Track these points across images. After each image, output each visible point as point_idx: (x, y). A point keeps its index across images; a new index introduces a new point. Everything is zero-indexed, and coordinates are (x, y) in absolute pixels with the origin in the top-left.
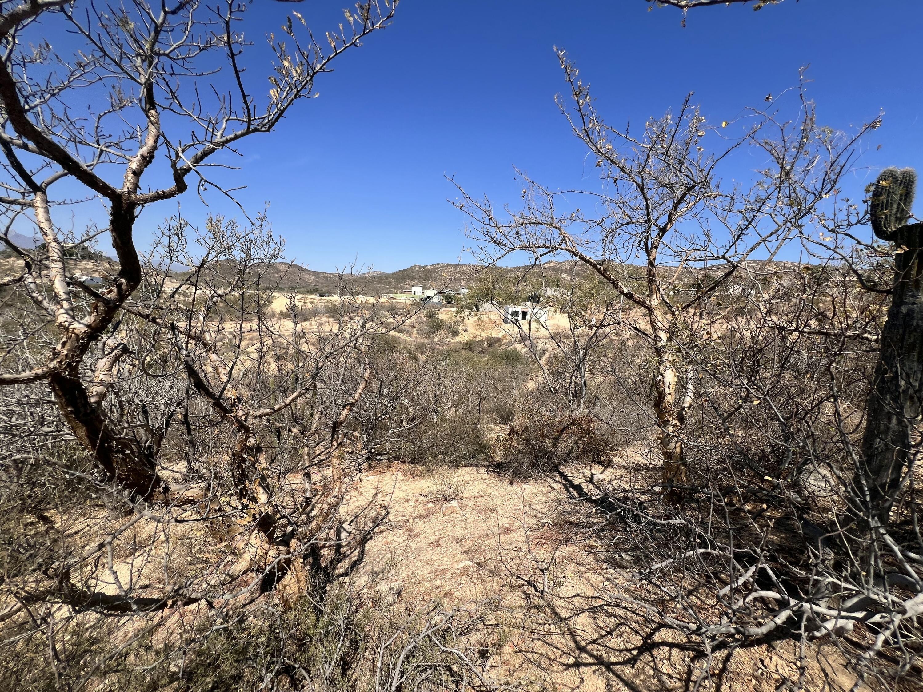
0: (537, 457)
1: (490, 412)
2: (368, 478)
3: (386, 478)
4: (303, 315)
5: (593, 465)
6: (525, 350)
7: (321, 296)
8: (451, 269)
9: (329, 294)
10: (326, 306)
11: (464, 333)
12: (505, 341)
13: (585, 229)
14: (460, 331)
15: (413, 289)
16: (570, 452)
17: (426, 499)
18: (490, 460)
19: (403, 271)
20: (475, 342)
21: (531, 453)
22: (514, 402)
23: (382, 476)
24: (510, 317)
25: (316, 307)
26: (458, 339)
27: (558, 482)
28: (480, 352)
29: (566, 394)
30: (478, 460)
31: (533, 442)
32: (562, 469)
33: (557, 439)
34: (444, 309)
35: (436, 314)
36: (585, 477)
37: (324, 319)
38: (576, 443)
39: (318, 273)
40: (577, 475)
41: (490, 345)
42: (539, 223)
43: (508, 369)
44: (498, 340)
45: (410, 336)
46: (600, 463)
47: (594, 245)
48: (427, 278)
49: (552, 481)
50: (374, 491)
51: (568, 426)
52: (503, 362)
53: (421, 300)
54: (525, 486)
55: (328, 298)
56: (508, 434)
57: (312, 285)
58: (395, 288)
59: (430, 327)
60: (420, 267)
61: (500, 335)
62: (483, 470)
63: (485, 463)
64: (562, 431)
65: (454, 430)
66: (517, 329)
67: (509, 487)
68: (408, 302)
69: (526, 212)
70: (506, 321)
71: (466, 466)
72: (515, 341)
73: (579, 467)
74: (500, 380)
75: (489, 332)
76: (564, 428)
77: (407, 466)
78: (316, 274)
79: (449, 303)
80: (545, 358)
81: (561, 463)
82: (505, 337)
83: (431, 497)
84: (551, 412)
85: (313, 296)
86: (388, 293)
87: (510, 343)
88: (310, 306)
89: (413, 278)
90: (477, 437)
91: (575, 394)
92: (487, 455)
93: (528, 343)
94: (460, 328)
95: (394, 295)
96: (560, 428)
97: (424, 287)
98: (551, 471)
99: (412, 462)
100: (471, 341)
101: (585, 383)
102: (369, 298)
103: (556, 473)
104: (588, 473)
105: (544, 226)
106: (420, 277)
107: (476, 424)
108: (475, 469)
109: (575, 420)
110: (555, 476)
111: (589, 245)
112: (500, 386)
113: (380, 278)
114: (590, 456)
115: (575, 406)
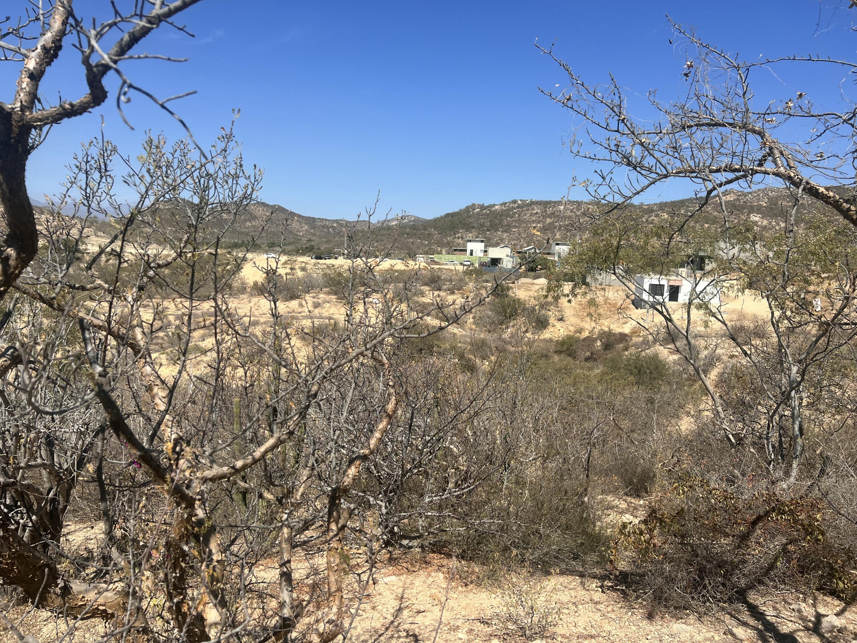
0: (702, 571)
1: (607, 473)
2: (386, 580)
3: (417, 582)
4: (288, 289)
5: (821, 597)
6: (676, 357)
7: (319, 258)
8: (537, 210)
9: (330, 254)
10: (325, 275)
11: (558, 325)
12: (636, 340)
13: (814, 132)
14: (552, 321)
15: (470, 246)
16: (772, 566)
17: (488, 630)
18: (609, 566)
19: (453, 215)
20: (577, 340)
21: (689, 563)
22: (654, 455)
23: (411, 577)
24: (645, 296)
25: (309, 276)
26: (547, 334)
27: (745, 624)
28: (587, 359)
29: (761, 449)
30: (584, 563)
31: (694, 540)
32: (753, 597)
33: (744, 538)
34: (523, 280)
35: (508, 289)
36: (803, 619)
37: (321, 296)
38: (784, 549)
39: (314, 220)
40: (785, 613)
41: (607, 347)
42: (717, 125)
43: (642, 393)
44: (623, 337)
45: (463, 327)
46: (834, 593)
47: (834, 162)
48: (494, 227)
49: (734, 622)
50: (396, 604)
51: (767, 514)
52: (631, 378)
53: (482, 265)
54: (677, 626)
55: (328, 262)
56: (645, 522)
57: (304, 240)
58: (441, 244)
59: (499, 313)
60: (482, 207)
61: (627, 329)
62: (594, 584)
63: (597, 571)
64: (754, 523)
65: (539, 505)
66: (659, 319)
67: (645, 623)
68: (460, 268)
69: (692, 104)
70: (638, 303)
71: (562, 573)
72: (655, 341)
73: (790, 598)
74: (625, 413)
75: (606, 323)
76: (759, 518)
77: (454, 563)
78: (311, 221)
79: (532, 269)
80: (714, 374)
81: (751, 587)
82: (634, 332)
83: (496, 626)
84: (731, 481)
85: (305, 259)
86: (426, 253)
87: (646, 344)
88: (300, 274)
89: (468, 228)
90: (584, 521)
91: (779, 449)
92: (603, 557)
93: (681, 343)
94: (552, 315)
95: (436, 257)
96: (750, 517)
97: (489, 243)
98: (730, 601)
99: (462, 557)
100: (569, 338)
101: (801, 429)
102: (394, 262)
103: (741, 606)
104: (809, 612)
105: (728, 130)
106: (482, 225)
107: (581, 495)
108: (578, 579)
109: (783, 504)
110: (739, 612)
111: (825, 163)
112: (626, 424)
113: (414, 227)
114: (814, 577)
115: (779, 474)
